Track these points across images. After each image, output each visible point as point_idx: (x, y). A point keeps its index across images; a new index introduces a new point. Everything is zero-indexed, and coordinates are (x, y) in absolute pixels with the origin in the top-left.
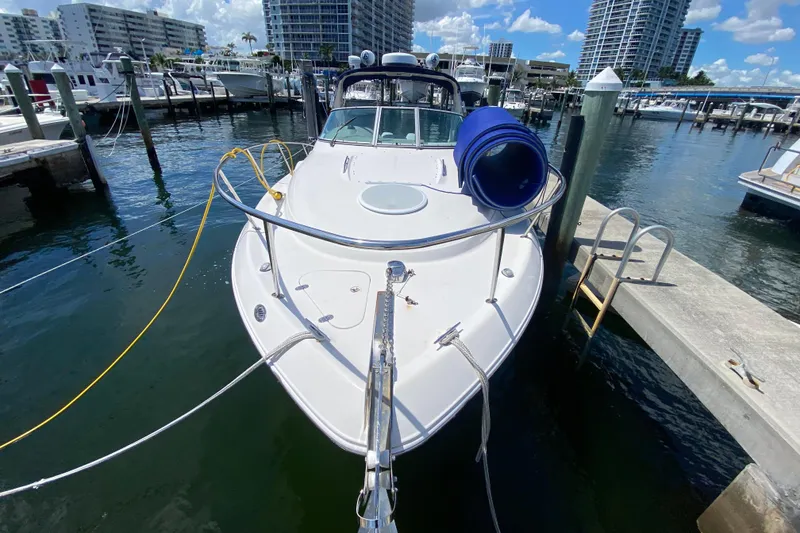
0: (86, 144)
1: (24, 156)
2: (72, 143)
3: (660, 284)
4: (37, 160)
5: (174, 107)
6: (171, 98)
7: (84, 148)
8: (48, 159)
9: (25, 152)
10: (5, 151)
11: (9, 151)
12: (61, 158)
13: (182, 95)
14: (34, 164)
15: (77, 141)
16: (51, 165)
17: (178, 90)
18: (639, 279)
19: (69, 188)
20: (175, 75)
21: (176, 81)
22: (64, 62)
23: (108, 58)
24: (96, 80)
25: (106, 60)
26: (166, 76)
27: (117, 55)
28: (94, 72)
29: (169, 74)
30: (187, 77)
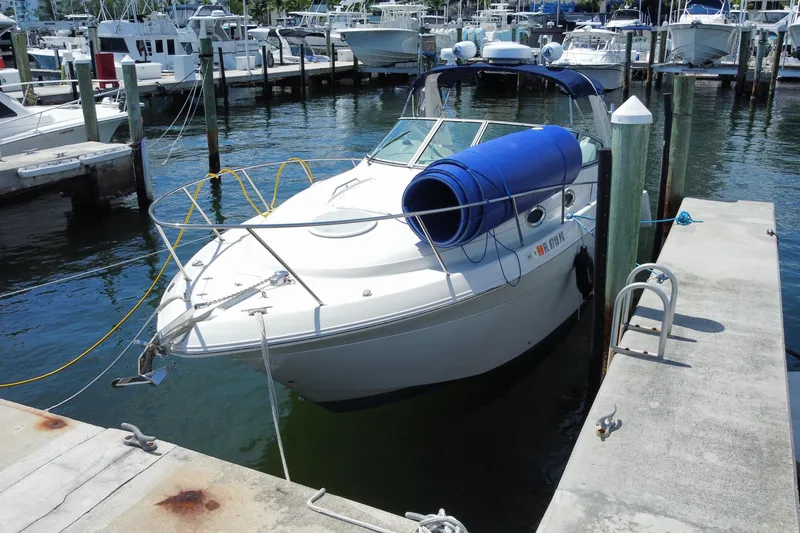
0: (140, 150)
1: (76, 161)
2: (124, 148)
3: (669, 362)
4: (87, 166)
5: (271, 84)
6: (270, 71)
7: (137, 154)
8: (98, 166)
9: (77, 157)
10: (59, 155)
11: (63, 155)
12: (111, 166)
13: (288, 64)
14: (83, 172)
15: (131, 146)
16: (99, 173)
17: (284, 56)
18: (642, 352)
19: (112, 202)
20: (285, 33)
21: (284, 42)
22: (142, 21)
23: (197, 13)
24: (177, 47)
25: (194, 17)
26: (272, 34)
27: (210, 8)
28: (176, 34)
29: (277, 31)
30: (301, 35)
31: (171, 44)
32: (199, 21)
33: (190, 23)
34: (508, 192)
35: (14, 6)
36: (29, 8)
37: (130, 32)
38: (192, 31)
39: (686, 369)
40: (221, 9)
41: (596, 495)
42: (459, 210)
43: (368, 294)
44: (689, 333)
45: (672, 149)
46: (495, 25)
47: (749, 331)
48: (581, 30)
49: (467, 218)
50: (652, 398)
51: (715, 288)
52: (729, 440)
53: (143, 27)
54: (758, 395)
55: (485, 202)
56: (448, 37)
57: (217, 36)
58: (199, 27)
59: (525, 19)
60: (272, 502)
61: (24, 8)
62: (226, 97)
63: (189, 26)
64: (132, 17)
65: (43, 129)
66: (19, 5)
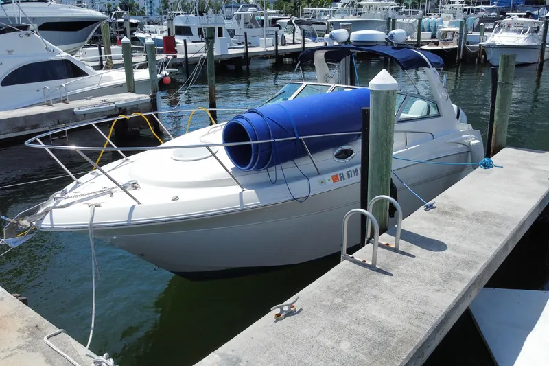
0: (156, 99)
1: (112, 105)
2: (147, 97)
3: (379, 270)
4: (120, 109)
7: (154, 101)
9: (114, 103)
10: (102, 101)
11: (105, 101)
12: (137, 109)
14: (117, 112)
15: (151, 96)
17: (296, 38)
18: (361, 260)
19: (141, 132)
20: (298, 23)
21: (297, 29)
22: (202, 15)
23: (239, 9)
24: (224, 32)
25: (238, 12)
26: (290, 23)
27: (248, 6)
28: (224, 24)
29: (293, 21)
30: (309, 23)
31: (220, 30)
32: (240, 15)
33: (235, 16)
34: (297, 134)
35: (146, 6)
36: (154, 8)
37: (194, 22)
38: (236, 21)
39: (387, 277)
40: (256, 6)
41: (234, 360)
42: (250, 145)
43: (176, 199)
44: (415, 249)
45: (496, 109)
46: (451, 16)
47: (465, 253)
48: (510, 19)
49: (256, 151)
50: (341, 296)
51: (468, 218)
52: (371, 333)
53: (203, 19)
54: (426, 303)
55: (272, 141)
56: (411, 24)
57: (252, 24)
58: (240, 18)
59: (483, 11)
60: (26, 334)
61: (151, 7)
62: (248, 64)
63: (234, 18)
64: (196, 13)
65: (103, 84)
66: (149, 6)
